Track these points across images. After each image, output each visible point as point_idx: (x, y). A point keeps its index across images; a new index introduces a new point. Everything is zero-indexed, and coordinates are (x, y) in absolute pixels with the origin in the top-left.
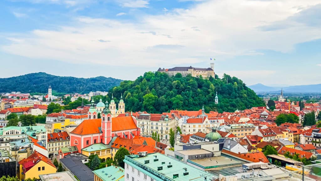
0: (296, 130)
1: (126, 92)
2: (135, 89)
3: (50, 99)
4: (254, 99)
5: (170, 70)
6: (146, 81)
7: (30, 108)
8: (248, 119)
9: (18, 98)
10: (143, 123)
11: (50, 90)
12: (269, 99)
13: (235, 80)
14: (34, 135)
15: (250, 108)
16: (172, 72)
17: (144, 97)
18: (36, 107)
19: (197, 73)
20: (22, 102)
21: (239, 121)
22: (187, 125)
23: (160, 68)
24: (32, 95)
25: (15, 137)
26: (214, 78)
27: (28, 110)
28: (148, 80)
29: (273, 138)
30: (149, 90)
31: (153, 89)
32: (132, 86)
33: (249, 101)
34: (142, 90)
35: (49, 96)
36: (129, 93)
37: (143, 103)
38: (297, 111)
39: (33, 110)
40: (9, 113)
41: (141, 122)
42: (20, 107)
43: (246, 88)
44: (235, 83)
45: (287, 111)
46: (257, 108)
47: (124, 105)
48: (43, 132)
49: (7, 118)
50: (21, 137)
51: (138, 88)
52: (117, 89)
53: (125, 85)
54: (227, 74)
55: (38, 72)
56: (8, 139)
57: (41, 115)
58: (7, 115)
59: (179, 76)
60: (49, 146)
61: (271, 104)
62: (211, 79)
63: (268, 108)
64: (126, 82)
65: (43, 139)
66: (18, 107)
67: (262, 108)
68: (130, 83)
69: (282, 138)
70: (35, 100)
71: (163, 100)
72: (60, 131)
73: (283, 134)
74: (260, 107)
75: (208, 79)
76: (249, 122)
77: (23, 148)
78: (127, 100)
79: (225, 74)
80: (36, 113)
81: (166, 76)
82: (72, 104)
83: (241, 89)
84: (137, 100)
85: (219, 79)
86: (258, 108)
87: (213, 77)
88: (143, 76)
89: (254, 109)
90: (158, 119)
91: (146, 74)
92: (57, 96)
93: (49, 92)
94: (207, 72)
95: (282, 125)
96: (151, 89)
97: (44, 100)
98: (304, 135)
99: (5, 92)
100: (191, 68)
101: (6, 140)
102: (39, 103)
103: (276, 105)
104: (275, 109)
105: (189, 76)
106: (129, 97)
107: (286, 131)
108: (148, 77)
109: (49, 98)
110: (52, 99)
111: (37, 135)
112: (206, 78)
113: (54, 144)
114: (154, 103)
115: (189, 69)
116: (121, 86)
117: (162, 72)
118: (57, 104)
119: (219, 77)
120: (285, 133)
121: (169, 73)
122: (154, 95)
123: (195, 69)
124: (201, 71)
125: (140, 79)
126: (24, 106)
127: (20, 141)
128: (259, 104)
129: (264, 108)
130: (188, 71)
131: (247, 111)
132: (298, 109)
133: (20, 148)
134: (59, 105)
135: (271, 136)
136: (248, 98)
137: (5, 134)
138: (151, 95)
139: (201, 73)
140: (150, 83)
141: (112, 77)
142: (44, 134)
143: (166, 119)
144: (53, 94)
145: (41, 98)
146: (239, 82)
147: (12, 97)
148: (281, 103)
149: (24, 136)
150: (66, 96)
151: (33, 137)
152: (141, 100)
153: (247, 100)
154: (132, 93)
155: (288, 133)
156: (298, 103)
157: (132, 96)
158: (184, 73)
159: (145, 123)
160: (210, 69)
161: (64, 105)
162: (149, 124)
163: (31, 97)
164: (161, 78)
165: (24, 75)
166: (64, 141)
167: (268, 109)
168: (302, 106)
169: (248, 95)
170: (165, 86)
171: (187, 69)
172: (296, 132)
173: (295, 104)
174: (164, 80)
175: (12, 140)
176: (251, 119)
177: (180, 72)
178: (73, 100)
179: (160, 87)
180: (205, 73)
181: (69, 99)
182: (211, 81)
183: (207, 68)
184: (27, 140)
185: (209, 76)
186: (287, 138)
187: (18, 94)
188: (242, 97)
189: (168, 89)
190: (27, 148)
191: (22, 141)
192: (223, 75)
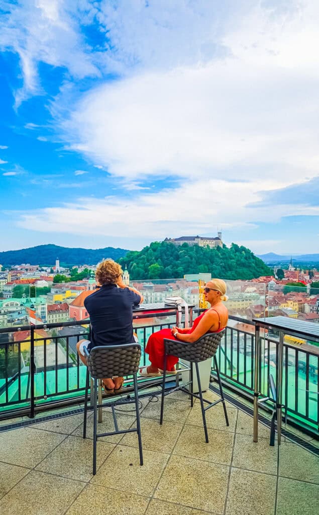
0: (301, 299)
1: (131, 262)
2: (141, 259)
3: (58, 271)
4: (263, 268)
5: (176, 240)
6: (152, 251)
7: (37, 280)
8: (254, 289)
9: (27, 270)
10: (147, 294)
11: (58, 262)
12: (280, 268)
13: (243, 249)
14: (32, 307)
15: (258, 277)
16: (179, 242)
17: (149, 267)
18: (42, 278)
19: (204, 242)
20: (29, 274)
21: (246, 291)
22: (192, 296)
23: (167, 238)
24: (41, 267)
25: (14, 309)
26: (222, 247)
27: (34, 282)
28: (154, 250)
29: (277, 308)
30: (155, 261)
31: (159, 260)
32: (138, 256)
33: (257, 271)
34: (148, 261)
35: (57, 268)
36: (135, 264)
37: (148, 274)
38: (306, 280)
39: (39, 282)
40: (16, 285)
41: (145, 294)
42: (26, 279)
43: (254, 257)
44: (243, 252)
45: (295, 280)
46: (265, 278)
47: (129, 276)
48: (42, 304)
49: (13, 290)
50: (19, 309)
51: (143, 259)
52: (123, 260)
53: (131, 255)
54: (235, 243)
55: (47, 244)
56: (6, 311)
57: (46, 287)
58: (13, 287)
59: (185, 245)
60: (50, 318)
61: (280, 274)
62: (218, 248)
63: (276, 277)
64: (132, 252)
65: (42, 310)
66: (24, 279)
67: (270, 277)
68: (136, 254)
69: (285, 308)
70: (42, 272)
71: (169, 270)
72: (61, 303)
73: (287, 303)
74: (268, 277)
75: (216, 248)
76: (255, 291)
77: (18, 320)
78: (132, 271)
79: (233, 244)
80: (41, 284)
81: (172, 246)
82: (78, 275)
83: (249, 258)
84: (143, 270)
85: (227, 248)
86: (267, 278)
87: (220, 246)
88: (149, 246)
89: (262, 278)
90: (162, 290)
91: (152, 244)
92: (65, 267)
93: (56, 263)
94: (214, 242)
95: (288, 294)
96: (157, 259)
97: (52, 272)
98: (308, 304)
99: (15, 264)
100: (198, 237)
101: (5, 312)
102: (46, 275)
103: (285, 274)
104: (284, 278)
105: (196, 245)
106: (134, 268)
107: (290, 300)
108: (154, 247)
109: (56, 270)
110: (59, 271)
111: (35, 307)
112: (213, 247)
113: (54, 316)
114: (160, 274)
115: (196, 239)
116: (127, 257)
117: (168, 242)
118: (63, 276)
119: (227, 247)
120: (289, 302)
121: (175, 243)
122: (160, 265)
123: (202, 239)
124: (208, 241)
125: (146, 250)
126: (30, 278)
127: (17, 313)
128: (267, 273)
129: (272, 277)
130: (194, 240)
131: (254, 281)
132: (307, 277)
133: (16, 319)
134: (65, 277)
135: (275, 306)
136: (256, 268)
137: (4, 306)
138: (156, 265)
139: (208, 242)
140: (156, 253)
141: (120, 248)
142: (44, 306)
143: (170, 290)
144: (60, 266)
145: (49, 270)
146: (247, 251)
147: (21, 269)
148: (290, 272)
149: (23, 308)
150: (74, 268)
151: (32, 309)
152: (147, 270)
153: (255, 269)
154: (137, 264)
155: (292, 302)
156: (307, 271)
157: (138, 267)
158: (190, 243)
159: (149, 294)
160: (218, 239)
161: (70, 277)
162: (152, 294)
163: (40, 269)
164: (167, 248)
165: (33, 247)
166: (64, 313)
167: (276, 279)
168: (311, 275)
169: (256, 265)
170: (171, 256)
171: (193, 238)
172: (301, 301)
173: (305, 273)
174: (170, 250)
175: (10, 312)
176: (258, 289)
177: (186, 242)
178: (80, 271)
179: (165, 257)
180: (212, 243)
181: (76, 270)
182: (219, 251)
183: (214, 237)
184: (24, 312)
185: (217, 246)
186: (291, 307)
187: (28, 266)
188: (250, 266)
189: (174, 259)
190: (22, 320)
191: (19, 313)
192: (231, 244)
